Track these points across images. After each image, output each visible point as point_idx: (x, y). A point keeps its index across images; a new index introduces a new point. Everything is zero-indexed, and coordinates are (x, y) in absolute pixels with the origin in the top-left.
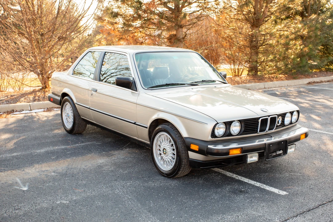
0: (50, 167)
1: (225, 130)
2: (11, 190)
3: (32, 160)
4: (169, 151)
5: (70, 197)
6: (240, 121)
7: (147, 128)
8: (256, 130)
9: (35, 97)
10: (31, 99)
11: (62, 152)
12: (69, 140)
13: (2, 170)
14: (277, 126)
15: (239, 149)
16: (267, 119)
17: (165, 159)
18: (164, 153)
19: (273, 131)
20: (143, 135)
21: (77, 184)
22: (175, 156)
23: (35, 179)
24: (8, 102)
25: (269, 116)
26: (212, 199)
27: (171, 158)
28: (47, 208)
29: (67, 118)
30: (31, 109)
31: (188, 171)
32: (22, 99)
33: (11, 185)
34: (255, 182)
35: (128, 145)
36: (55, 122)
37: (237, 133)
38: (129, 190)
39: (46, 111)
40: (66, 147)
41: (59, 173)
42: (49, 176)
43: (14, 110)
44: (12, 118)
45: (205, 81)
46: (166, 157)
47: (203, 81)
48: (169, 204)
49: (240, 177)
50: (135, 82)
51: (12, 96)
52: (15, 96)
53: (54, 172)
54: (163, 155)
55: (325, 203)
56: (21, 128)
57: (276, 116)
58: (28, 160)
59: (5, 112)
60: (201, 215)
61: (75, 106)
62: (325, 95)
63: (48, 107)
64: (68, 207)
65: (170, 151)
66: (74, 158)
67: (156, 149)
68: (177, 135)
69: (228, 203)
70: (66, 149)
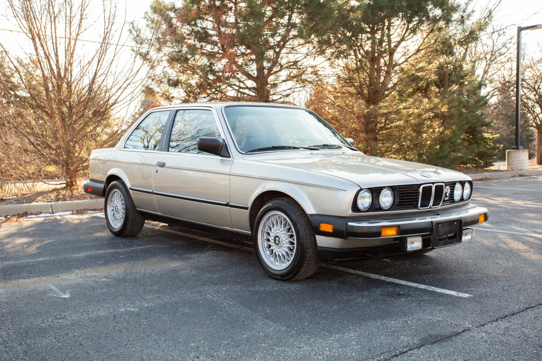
0: (97, 272)
1: (371, 200)
2: (45, 298)
3: (69, 266)
4: (284, 239)
5: (138, 304)
6: (392, 188)
7: (246, 208)
8: (415, 203)
9: (58, 196)
10: (53, 198)
11: (112, 256)
12: (120, 243)
13: (25, 277)
14: (444, 201)
15: (395, 229)
16: (431, 187)
17: (277, 252)
18: (276, 243)
19: (439, 207)
20: (239, 221)
21: (145, 289)
22: (295, 245)
23: (78, 285)
24: (18, 201)
25: (433, 183)
26: (358, 303)
27: (287, 250)
28: (107, 318)
29: (114, 214)
30: (52, 212)
31: (313, 268)
32: (40, 198)
33: (44, 292)
34: (418, 284)
35: (210, 247)
36: (91, 225)
37: (388, 207)
38: (228, 295)
39: (76, 214)
40: (116, 250)
41: (114, 278)
42: (99, 282)
43: (28, 212)
44: (26, 222)
45: (327, 145)
46: (278, 250)
47: (324, 145)
48: (294, 310)
49: (392, 279)
50: (226, 145)
51: (23, 195)
52: (28, 195)
53: (106, 277)
54: (274, 247)
55: (535, 306)
56: (42, 232)
57: (443, 184)
58: (62, 265)
59: (14, 215)
60: (348, 321)
61: (129, 193)
62: (483, 193)
63: (79, 209)
64: (138, 315)
65: (286, 239)
66: (132, 262)
67: (262, 239)
68: (297, 213)
69: (385, 308)
70: (117, 253)
